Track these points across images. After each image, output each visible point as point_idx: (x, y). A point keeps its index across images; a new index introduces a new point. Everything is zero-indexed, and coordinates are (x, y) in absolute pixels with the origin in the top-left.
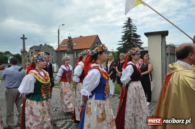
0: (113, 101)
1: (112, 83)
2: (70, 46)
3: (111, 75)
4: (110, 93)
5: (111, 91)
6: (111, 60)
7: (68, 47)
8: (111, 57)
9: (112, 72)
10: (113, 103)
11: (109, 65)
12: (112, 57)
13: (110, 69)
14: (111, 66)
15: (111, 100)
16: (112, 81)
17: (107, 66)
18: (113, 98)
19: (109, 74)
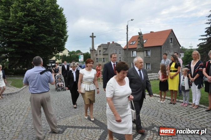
0: (198, 114)
1: (197, 89)
2: (140, 43)
3: (196, 79)
4: (193, 103)
5: (194, 100)
6: (195, 60)
7: (139, 44)
8: (195, 56)
9: (197, 75)
10: (198, 116)
11: (193, 66)
12: (197, 55)
13: (194, 71)
14: (195, 67)
15: (195, 112)
16: (197, 87)
17: (190, 67)
18: (198, 110)
19: (193, 77)
